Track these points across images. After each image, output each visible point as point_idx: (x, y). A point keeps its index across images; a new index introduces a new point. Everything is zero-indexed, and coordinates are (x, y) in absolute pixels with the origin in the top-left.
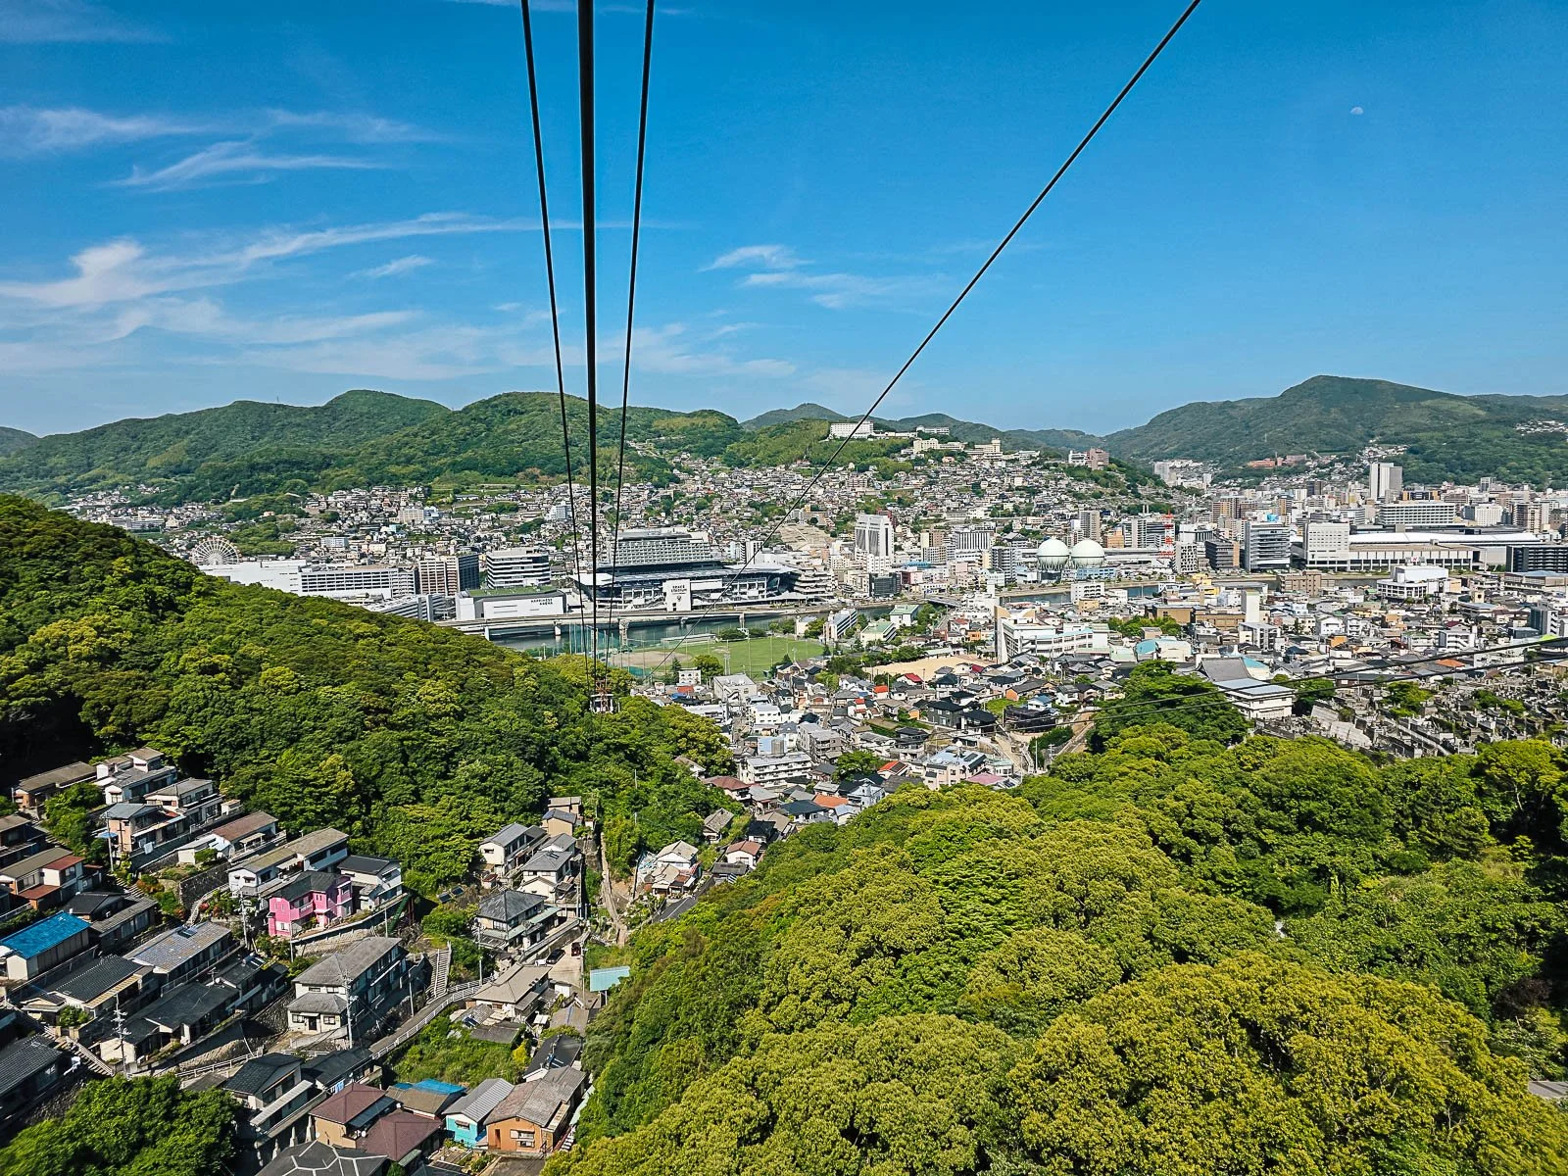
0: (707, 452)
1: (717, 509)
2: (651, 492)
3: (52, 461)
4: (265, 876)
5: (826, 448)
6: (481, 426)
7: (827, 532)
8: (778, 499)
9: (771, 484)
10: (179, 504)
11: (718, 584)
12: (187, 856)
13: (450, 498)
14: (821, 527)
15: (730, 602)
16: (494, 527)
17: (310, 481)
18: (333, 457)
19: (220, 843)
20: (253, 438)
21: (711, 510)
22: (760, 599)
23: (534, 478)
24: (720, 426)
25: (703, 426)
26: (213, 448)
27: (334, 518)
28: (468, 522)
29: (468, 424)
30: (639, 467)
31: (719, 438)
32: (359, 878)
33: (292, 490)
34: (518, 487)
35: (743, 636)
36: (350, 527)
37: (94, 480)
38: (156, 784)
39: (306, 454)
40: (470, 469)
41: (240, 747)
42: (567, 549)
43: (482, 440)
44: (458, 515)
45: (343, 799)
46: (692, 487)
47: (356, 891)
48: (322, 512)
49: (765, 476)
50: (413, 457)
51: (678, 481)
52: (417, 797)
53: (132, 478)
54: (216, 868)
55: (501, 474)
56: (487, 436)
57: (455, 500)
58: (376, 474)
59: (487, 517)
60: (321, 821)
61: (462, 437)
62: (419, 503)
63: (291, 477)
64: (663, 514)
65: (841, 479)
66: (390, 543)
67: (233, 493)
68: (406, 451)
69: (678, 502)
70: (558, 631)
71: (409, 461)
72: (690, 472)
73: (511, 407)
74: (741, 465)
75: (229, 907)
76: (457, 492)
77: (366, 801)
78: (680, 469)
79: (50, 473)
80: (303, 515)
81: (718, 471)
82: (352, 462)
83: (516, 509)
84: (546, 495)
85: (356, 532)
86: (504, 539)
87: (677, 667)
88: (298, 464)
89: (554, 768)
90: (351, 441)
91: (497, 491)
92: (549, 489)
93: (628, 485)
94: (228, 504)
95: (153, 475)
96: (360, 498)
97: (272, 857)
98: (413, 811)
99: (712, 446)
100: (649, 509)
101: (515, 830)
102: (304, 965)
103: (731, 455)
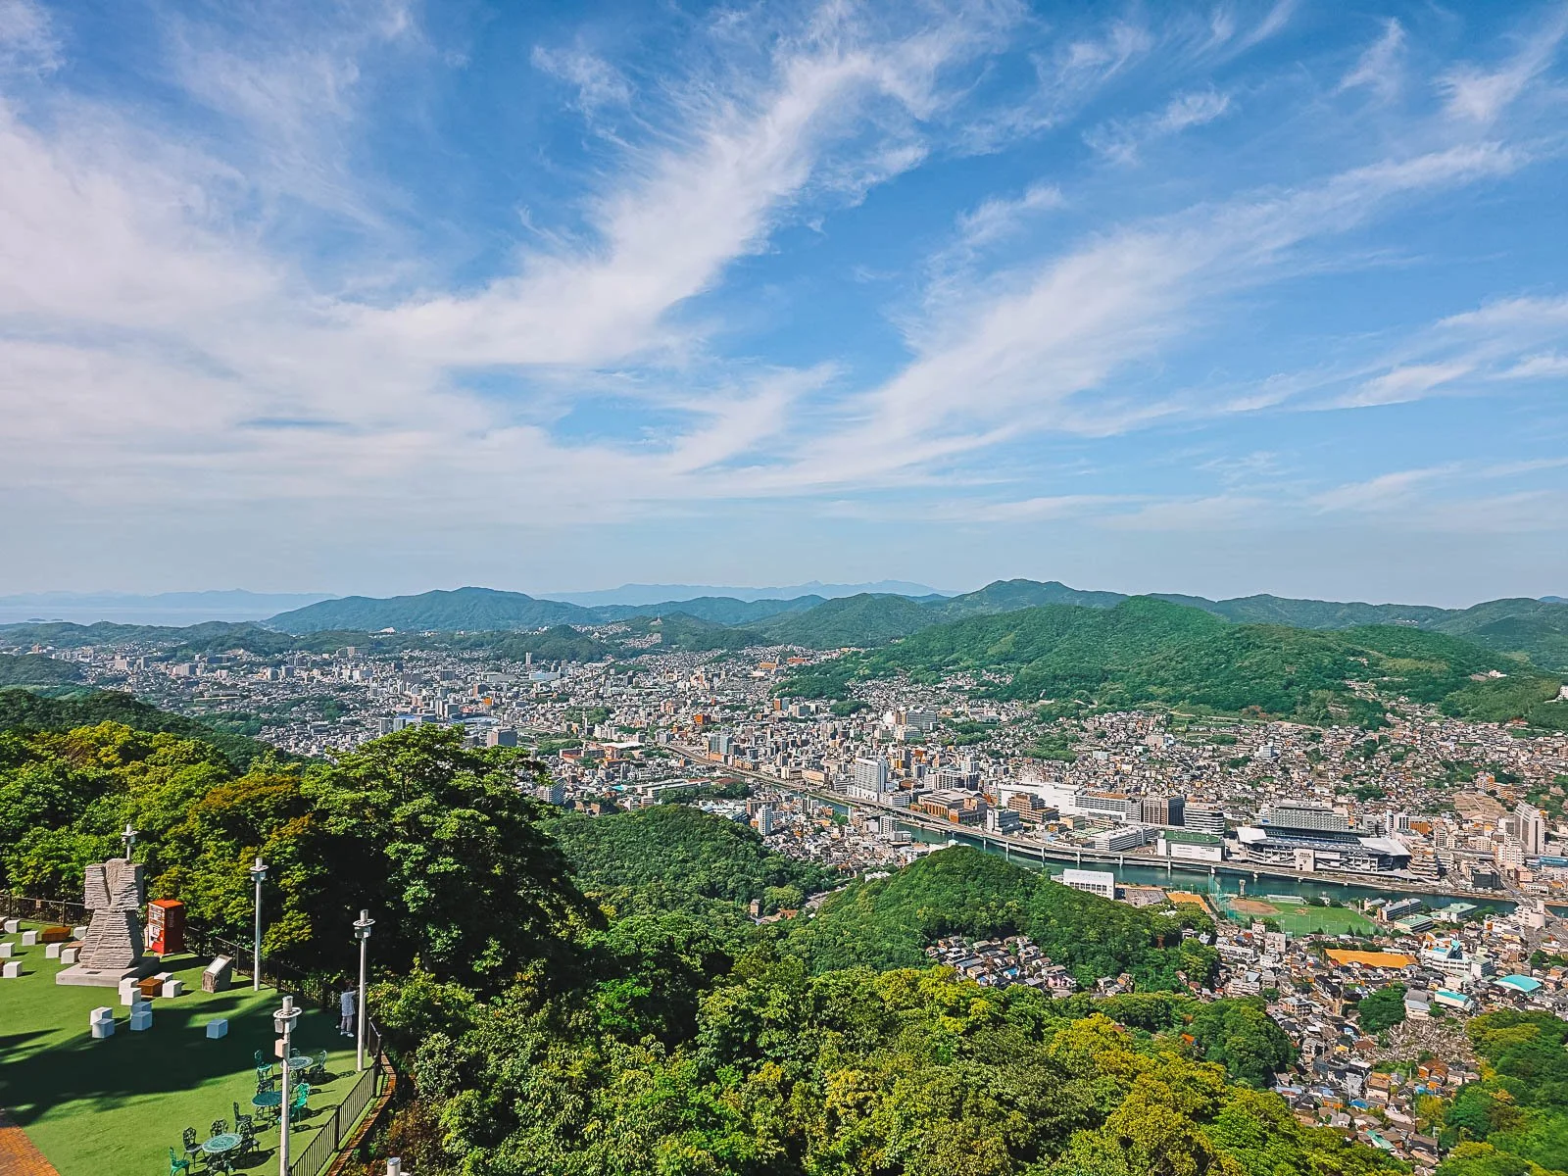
0: (1425, 698)
1: (1409, 764)
2: (1357, 735)
3: (931, 645)
4: (1048, 972)
5: (1548, 711)
6: (1222, 658)
7: (1504, 805)
8: (1476, 760)
9: (1479, 741)
10: (1008, 701)
11: (1337, 856)
12: (1034, 963)
13: (1183, 729)
14: (1499, 800)
15: (1346, 870)
16: (1214, 757)
17: (1091, 691)
18: (1111, 672)
19: (1040, 963)
20: (1058, 635)
21: (1403, 763)
22: (1372, 872)
23: (1255, 714)
24: (1445, 671)
25: (1428, 671)
26: (1030, 642)
27: (1103, 735)
28: (1195, 751)
29: (1213, 655)
30: (1351, 710)
31: (1441, 685)
32: (1067, 978)
33: (1079, 698)
34: (1241, 722)
35: (1323, 905)
36: (1113, 744)
37: (955, 662)
38: (1028, 945)
39: (1091, 670)
40: (1204, 703)
41: (1045, 940)
42: (1260, 790)
43: (1220, 671)
44: (1189, 744)
45: (1066, 959)
46: (1401, 732)
47: (1066, 981)
48: (1096, 729)
49: (1472, 731)
50: (1167, 680)
51: (1388, 725)
52: (1084, 963)
53: (977, 663)
54: (1038, 969)
55: (1228, 708)
56: (1226, 668)
57: (1188, 730)
58: (1138, 693)
59: (1210, 748)
60: (1061, 963)
61: (1205, 667)
62: (1162, 729)
63: (1079, 688)
64: (1362, 759)
65: (1556, 745)
66: (1135, 764)
67: (1041, 695)
68: (1162, 673)
69: (1381, 747)
70: (1213, 871)
71: (1162, 684)
72: (1403, 716)
73: (1251, 640)
74: (1457, 715)
75: (1041, 977)
76: (1191, 722)
77: (1071, 961)
78: (1394, 712)
79: (930, 654)
80: (1084, 729)
81: (1430, 719)
82: (1122, 678)
83: (1234, 742)
84: (1261, 732)
85: (1116, 748)
86: (1218, 769)
87: (1252, 920)
88: (1083, 677)
89: (1128, 964)
90: (1128, 642)
91: (1220, 723)
92: (1265, 725)
93: (1337, 727)
94: (1038, 704)
95: (992, 663)
96: (1122, 720)
97: (1050, 969)
98: (1083, 967)
99: (1432, 692)
100: (1349, 753)
101: (1108, 979)
102: (1054, 992)
103: (1450, 704)
